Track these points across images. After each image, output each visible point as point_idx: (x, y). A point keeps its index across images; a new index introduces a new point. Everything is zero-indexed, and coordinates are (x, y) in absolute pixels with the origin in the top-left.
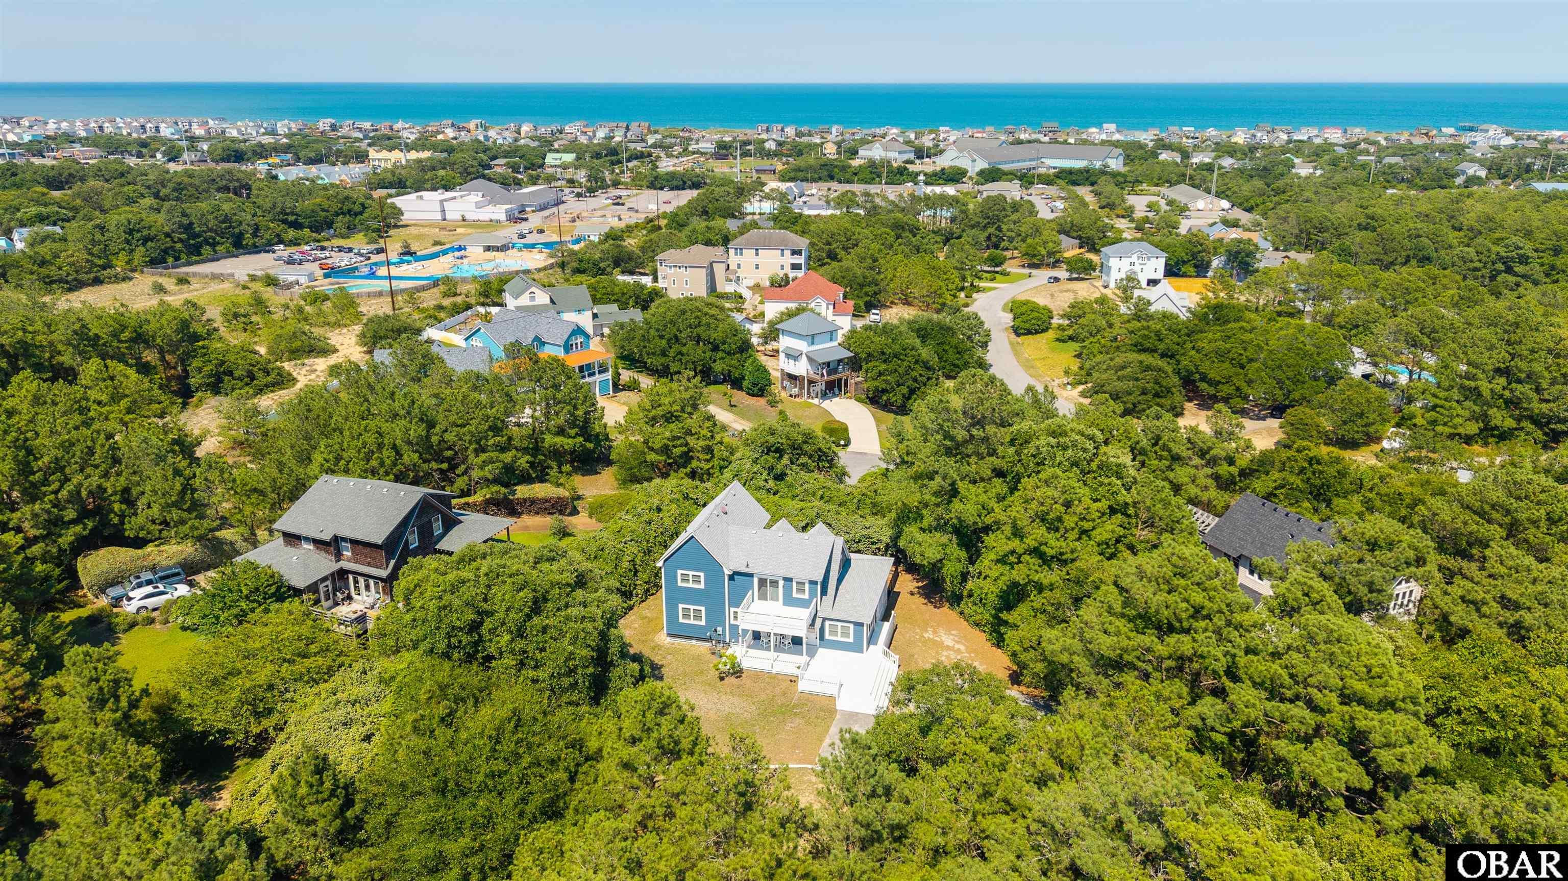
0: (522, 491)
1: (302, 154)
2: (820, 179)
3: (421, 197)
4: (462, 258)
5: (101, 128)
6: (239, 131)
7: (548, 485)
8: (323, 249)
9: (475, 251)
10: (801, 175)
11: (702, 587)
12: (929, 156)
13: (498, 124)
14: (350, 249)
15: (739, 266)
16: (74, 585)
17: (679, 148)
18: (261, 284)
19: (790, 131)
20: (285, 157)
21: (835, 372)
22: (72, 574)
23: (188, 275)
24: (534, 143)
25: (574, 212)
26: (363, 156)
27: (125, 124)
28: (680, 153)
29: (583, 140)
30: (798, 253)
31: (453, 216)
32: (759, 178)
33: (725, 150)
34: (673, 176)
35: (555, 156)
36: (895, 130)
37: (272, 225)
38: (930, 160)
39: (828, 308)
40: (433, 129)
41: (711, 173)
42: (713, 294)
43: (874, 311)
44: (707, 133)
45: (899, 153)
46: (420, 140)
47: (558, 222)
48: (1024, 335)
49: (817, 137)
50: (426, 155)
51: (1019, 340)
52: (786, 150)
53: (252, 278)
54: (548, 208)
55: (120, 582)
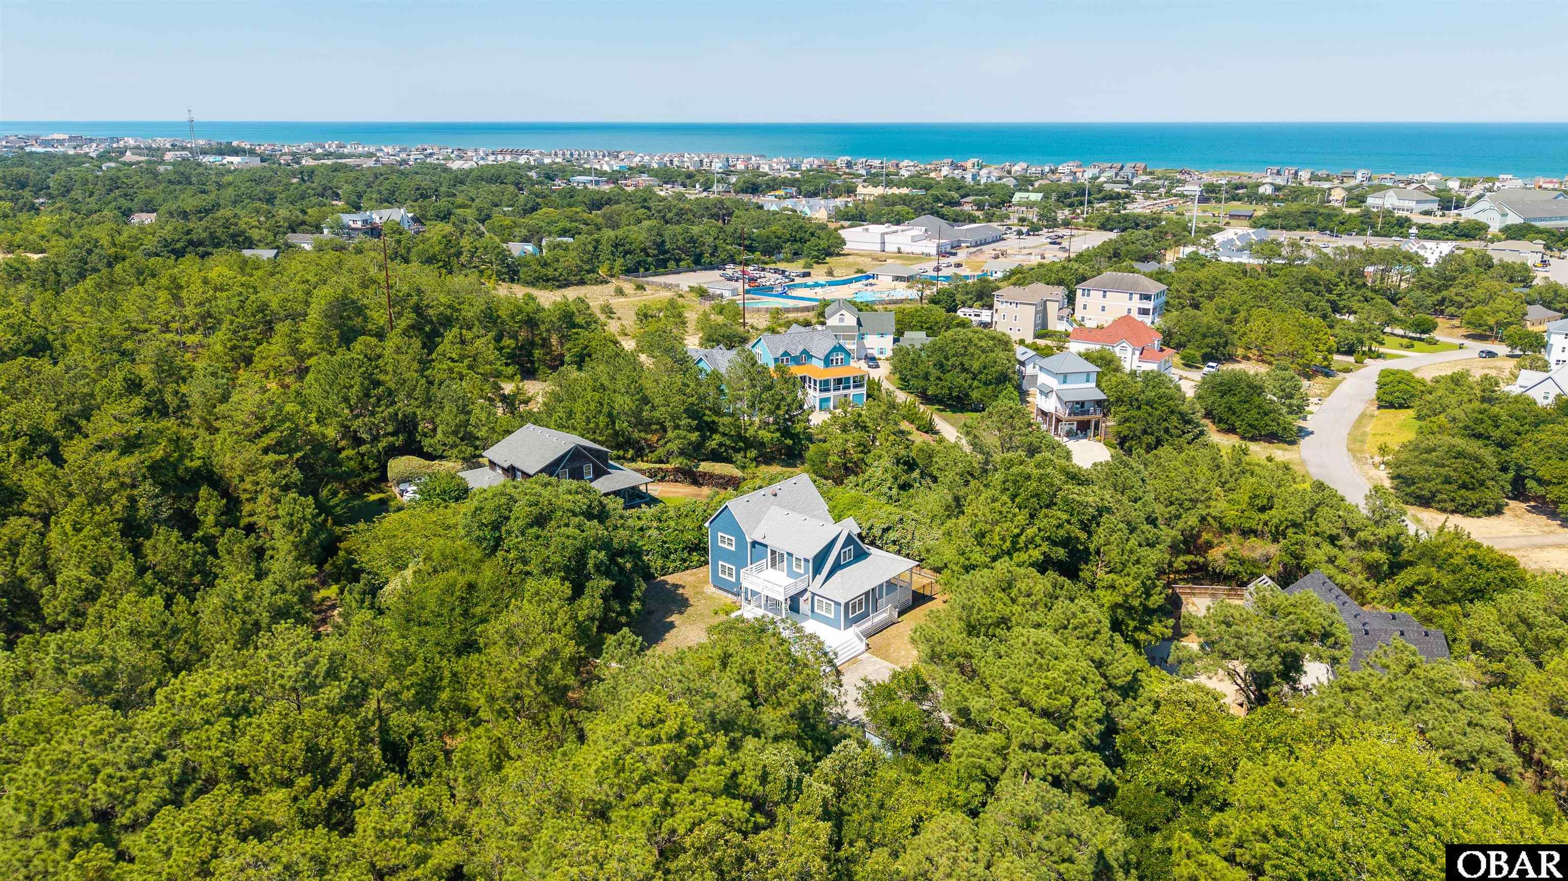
0: (705, 467)
1: (803, 188)
2: (1299, 227)
3: (867, 230)
4: (871, 285)
5: (671, 162)
6: (771, 167)
7: (730, 466)
8: (763, 270)
9: (884, 281)
10: (1274, 222)
11: (733, 549)
12: (1456, 208)
13: (994, 164)
14: (784, 272)
15: (1085, 307)
16: (383, 478)
17: (1162, 190)
18: (693, 294)
19: (1304, 175)
20: (789, 190)
21: (1087, 412)
22: (383, 469)
23: (648, 283)
24: (1014, 182)
25: (1003, 249)
26: (851, 191)
27: (691, 159)
28: (1160, 195)
29: (1066, 180)
30: (1147, 297)
31: (891, 248)
32: (1228, 224)
33: (1210, 193)
34: (1126, 218)
35: (1025, 195)
36: (1433, 177)
37: (729, 247)
38: (1454, 212)
39: (1133, 354)
40: (932, 167)
41: (1175, 217)
42: (1042, 331)
43: (1210, 364)
44: (1204, 176)
45: (1418, 202)
46: (911, 177)
47: (980, 258)
48: (1386, 407)
49: (1336, 182)
50: (905, 191)
51: (1377, 412)
52: (1281, 194)
53: (692, 289)
54: (981, 244)
55: (407, 480)
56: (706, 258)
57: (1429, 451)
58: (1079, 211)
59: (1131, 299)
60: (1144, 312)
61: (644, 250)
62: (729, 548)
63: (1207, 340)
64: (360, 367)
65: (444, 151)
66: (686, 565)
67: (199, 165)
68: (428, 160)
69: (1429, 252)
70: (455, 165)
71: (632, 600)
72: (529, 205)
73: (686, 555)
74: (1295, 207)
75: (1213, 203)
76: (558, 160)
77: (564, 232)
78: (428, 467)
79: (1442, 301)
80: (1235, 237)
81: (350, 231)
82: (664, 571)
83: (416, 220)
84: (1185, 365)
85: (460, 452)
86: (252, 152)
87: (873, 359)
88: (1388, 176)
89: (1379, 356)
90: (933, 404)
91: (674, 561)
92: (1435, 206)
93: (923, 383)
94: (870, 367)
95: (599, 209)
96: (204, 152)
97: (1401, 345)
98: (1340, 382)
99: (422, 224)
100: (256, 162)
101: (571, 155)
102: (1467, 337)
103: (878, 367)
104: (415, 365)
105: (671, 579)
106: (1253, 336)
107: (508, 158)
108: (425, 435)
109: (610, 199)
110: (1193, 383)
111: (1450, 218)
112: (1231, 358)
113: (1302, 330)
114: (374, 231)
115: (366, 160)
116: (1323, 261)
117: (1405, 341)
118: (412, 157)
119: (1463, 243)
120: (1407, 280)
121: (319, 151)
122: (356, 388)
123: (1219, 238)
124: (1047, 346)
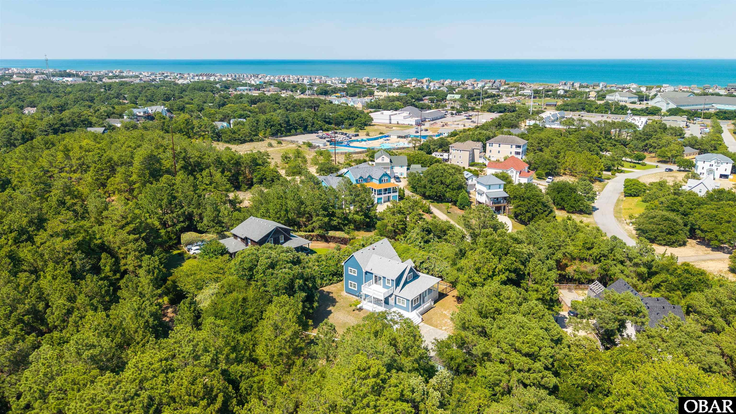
0: (331, 233)
1: (349, 93)
2: (577, 110)
3: (382, 113)
4: (388, 140)
5: (284, 79)
6: (332, 82)
7: (343, 232)
8: (336, 133)
9: (393, 138)
10: (566, 108)
11: (356, 275)
12: (646, 100)
13: (436, 80)
14: (346, 134)
15: (490, 151)
16: (179, 242)
17: (514, 93)
18: (305, 146)
19: (577, 85)
20: (342, 94)
21: (499, 202)
22: (179, 238)
23: (283, 140)
24: (447, 89)
25: (446, 122)
26: (371, 94)
27: (293, 78)
28: (513, 95)
29: (470, 88)
30: (519, 147)
31: (394, 122)
32: (545, 109)
33: (537, 94)
34: (500, 106)
35: (452, 95)
36: (634, 86)
37: (319, 122)
38: (645, 102)
39: (516, 174)
40: (408, 82)
41: (522, 105)
42: (472, 163)
43: (549, 177)
44: (532, 85)
45: (629, 98)
46: (399, 87)
47: (436, 126)
48: (628, 196)
49: (591, 88)
50: (396, 94)
51: (624, 199)
52: (568, 95)
53: (304, 143)
54: (435, 120)
55: (191, 243)
56: (309, 128)
57: (654, 217)
58: (477, 103)
59: (511, 147)
60: (518, 153)
61: (280, 124)
62: (354, 274)
63: (548, 166)
64: (166, 190)
65: (173, 75)
66: (331, 282)
67: (52, 82)
68: (166, 79)
69: (637, 122)
70: (180, 82)
71: (314, 302)
72: (221, 103)
73: (331, 278)
74: (575, 100)
75: (538, 99)
76: (229, 79)
77: (241, 116)
78: (200, 237)
79: (646, 145)
80: (550, 115)
81: (137, 117)
82: (322, 285)
83: (168, 111)
84: (538, 178)
85: (216, 229)
86: (77, 75)
87: (398, 178)
88: (614, 85)
89: (622, 172)
90: (428, 199)
91: (326, 281)
92: (636, 100)
93: (423, 190)
94: (397, 182)
95: (255, 104)
96: (54, 76)
97: (631, 166)
98: (606, 184)
99: (172, 113)
100: (80, 81)
101: (235, 76)
102: (659, 162)
103: (400, 181)
104: (192, 188)
105: (326, 289)
106: (567, 164)
107: (205, 78)
108: (198, 222)
109: (259, 99)
110: (545, 187)
111: (643, 105)
112: (558, 175)
113: (589, 161)
114: (150, 117)
115: (135, 79)
116: (593, 127)
117: (632, 164)
118: (158, 78)
119: (651, 117)
120: (630, 136)
121: (111, 74)
122: (165, 200)
123: (543, 115)
124: (475, 170)
